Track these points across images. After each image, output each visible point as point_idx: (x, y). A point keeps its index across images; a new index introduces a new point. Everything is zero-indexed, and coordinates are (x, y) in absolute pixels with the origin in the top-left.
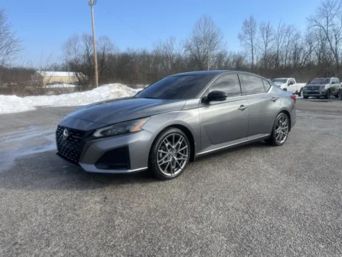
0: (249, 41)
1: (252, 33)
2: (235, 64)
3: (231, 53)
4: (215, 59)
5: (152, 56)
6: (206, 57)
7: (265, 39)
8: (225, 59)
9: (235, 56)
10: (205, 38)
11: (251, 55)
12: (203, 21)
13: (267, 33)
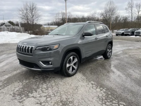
0: (131, 11)
1: (132, 7)
2: (123, 21)
3: (122, 16)
4: (114, 19)
5: (86, 18)
6: (110, 18)
7: (138, 10)
8: (119, 19)
9: (123, 17)
10: (110, 10)
11: (131, 17)
12: (109, 3)
13: (139, 7)
